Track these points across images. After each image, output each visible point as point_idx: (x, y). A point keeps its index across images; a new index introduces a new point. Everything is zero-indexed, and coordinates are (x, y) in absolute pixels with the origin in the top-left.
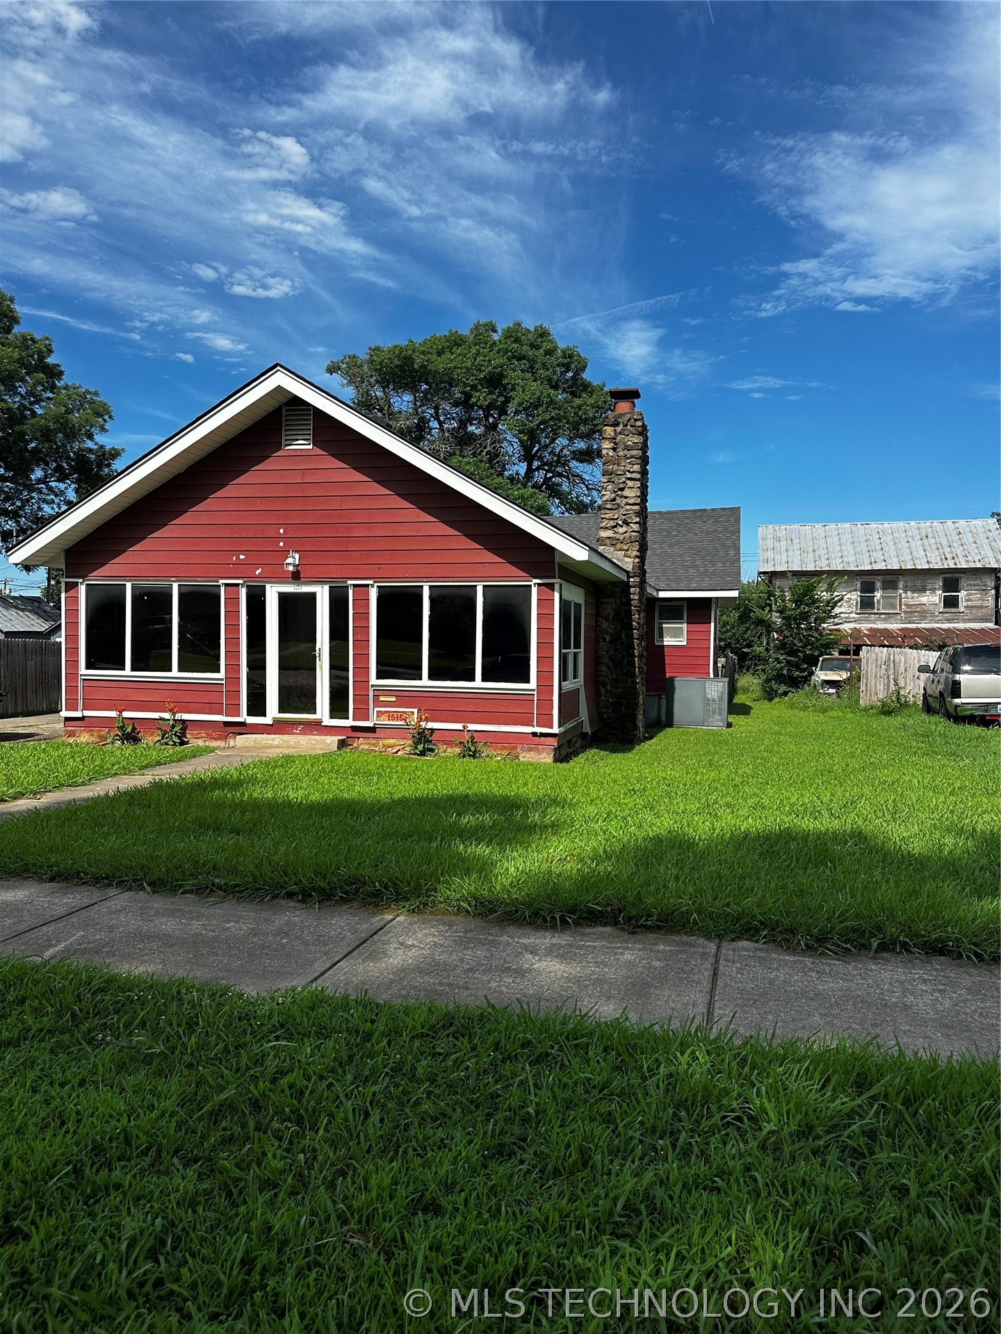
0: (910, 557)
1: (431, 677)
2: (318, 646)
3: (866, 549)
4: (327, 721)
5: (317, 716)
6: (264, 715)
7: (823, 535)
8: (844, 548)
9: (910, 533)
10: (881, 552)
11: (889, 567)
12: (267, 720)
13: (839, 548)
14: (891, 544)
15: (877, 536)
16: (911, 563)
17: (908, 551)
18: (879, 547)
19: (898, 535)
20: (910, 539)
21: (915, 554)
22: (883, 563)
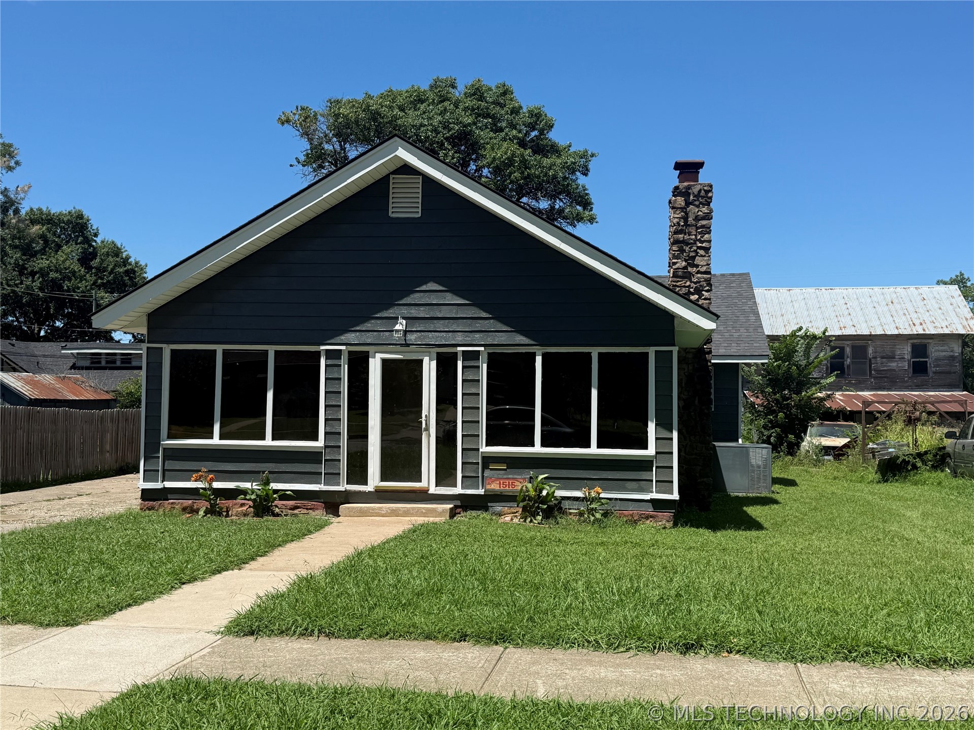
0: (878, 323)
1: (543, 444)
2: (424, 413)
3: (834, 314)
4: (433, 490)
5: (423, 484)
6: (366, 484)
7: (789, 299)
8: (812, 313)
9: (875, 299)
10: (849, 317)
11: (859, 333)
12: (370, 488)
13: (806, 313)
14: (858, 309)
15: (843, 302)
16: (881, 328)
17: (876, 317)
18: (846, 313)
19: (863, 301)
20: (876, 305)
21: (883, 320)
22: (853, 329)
